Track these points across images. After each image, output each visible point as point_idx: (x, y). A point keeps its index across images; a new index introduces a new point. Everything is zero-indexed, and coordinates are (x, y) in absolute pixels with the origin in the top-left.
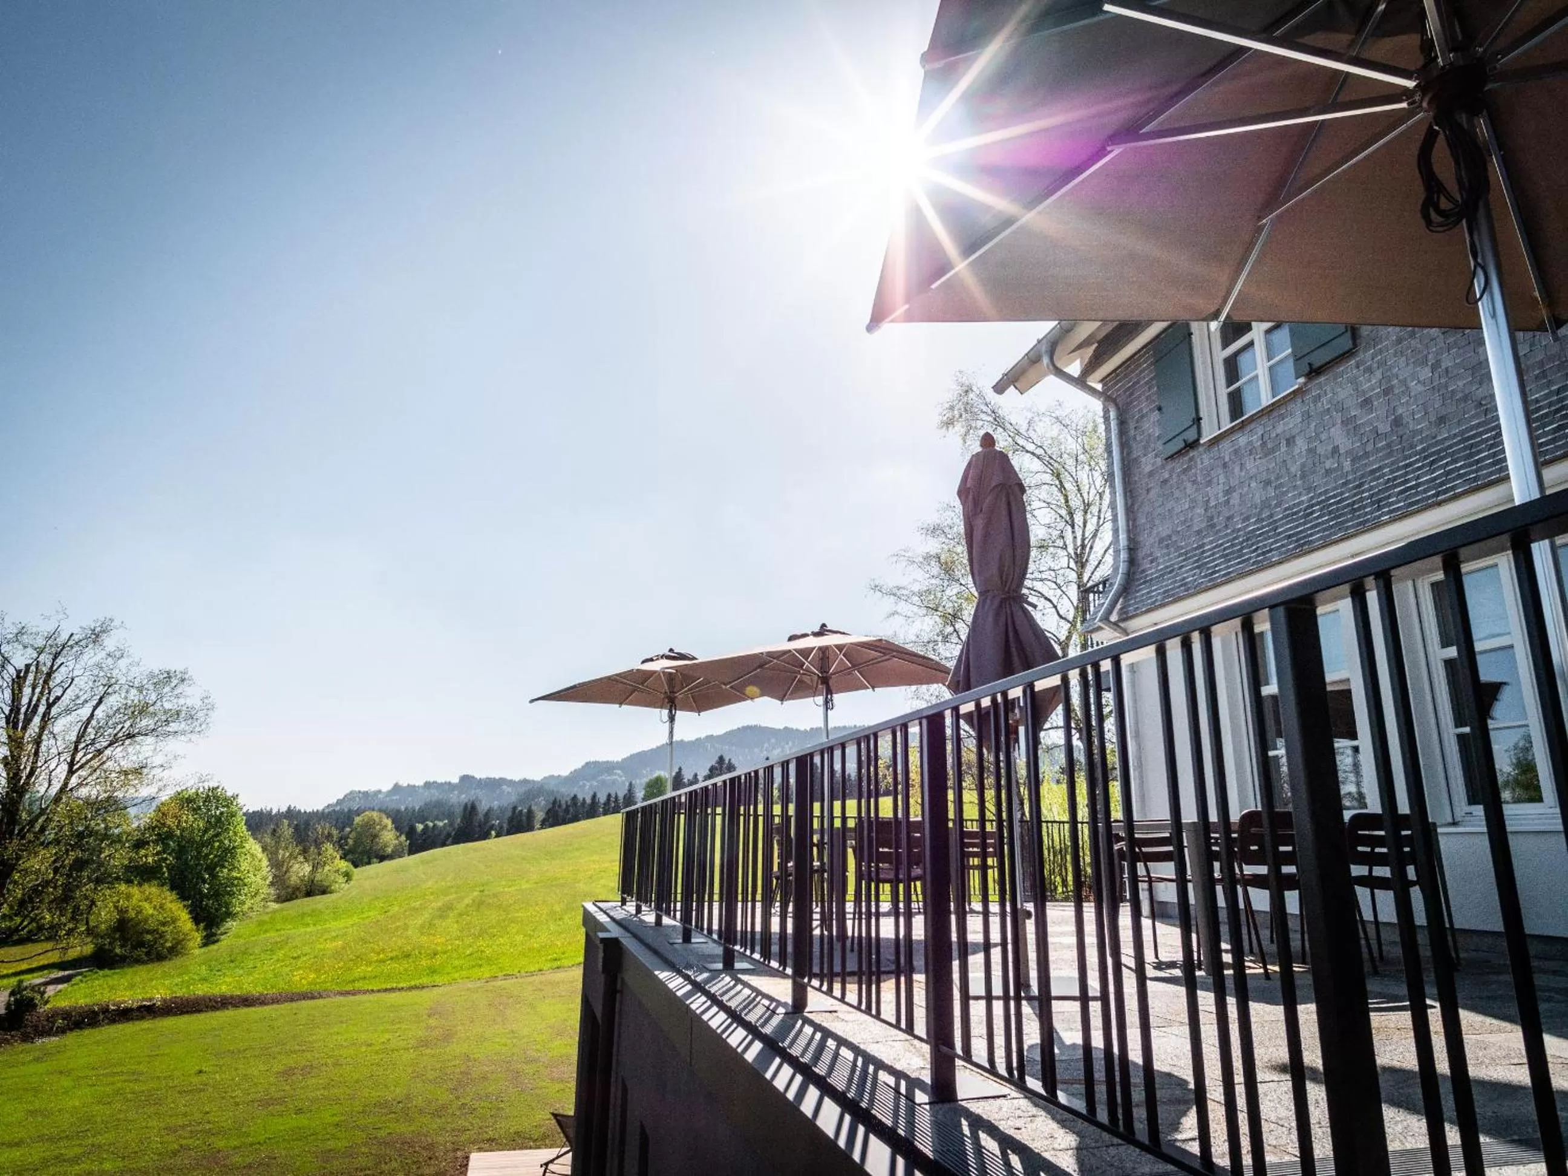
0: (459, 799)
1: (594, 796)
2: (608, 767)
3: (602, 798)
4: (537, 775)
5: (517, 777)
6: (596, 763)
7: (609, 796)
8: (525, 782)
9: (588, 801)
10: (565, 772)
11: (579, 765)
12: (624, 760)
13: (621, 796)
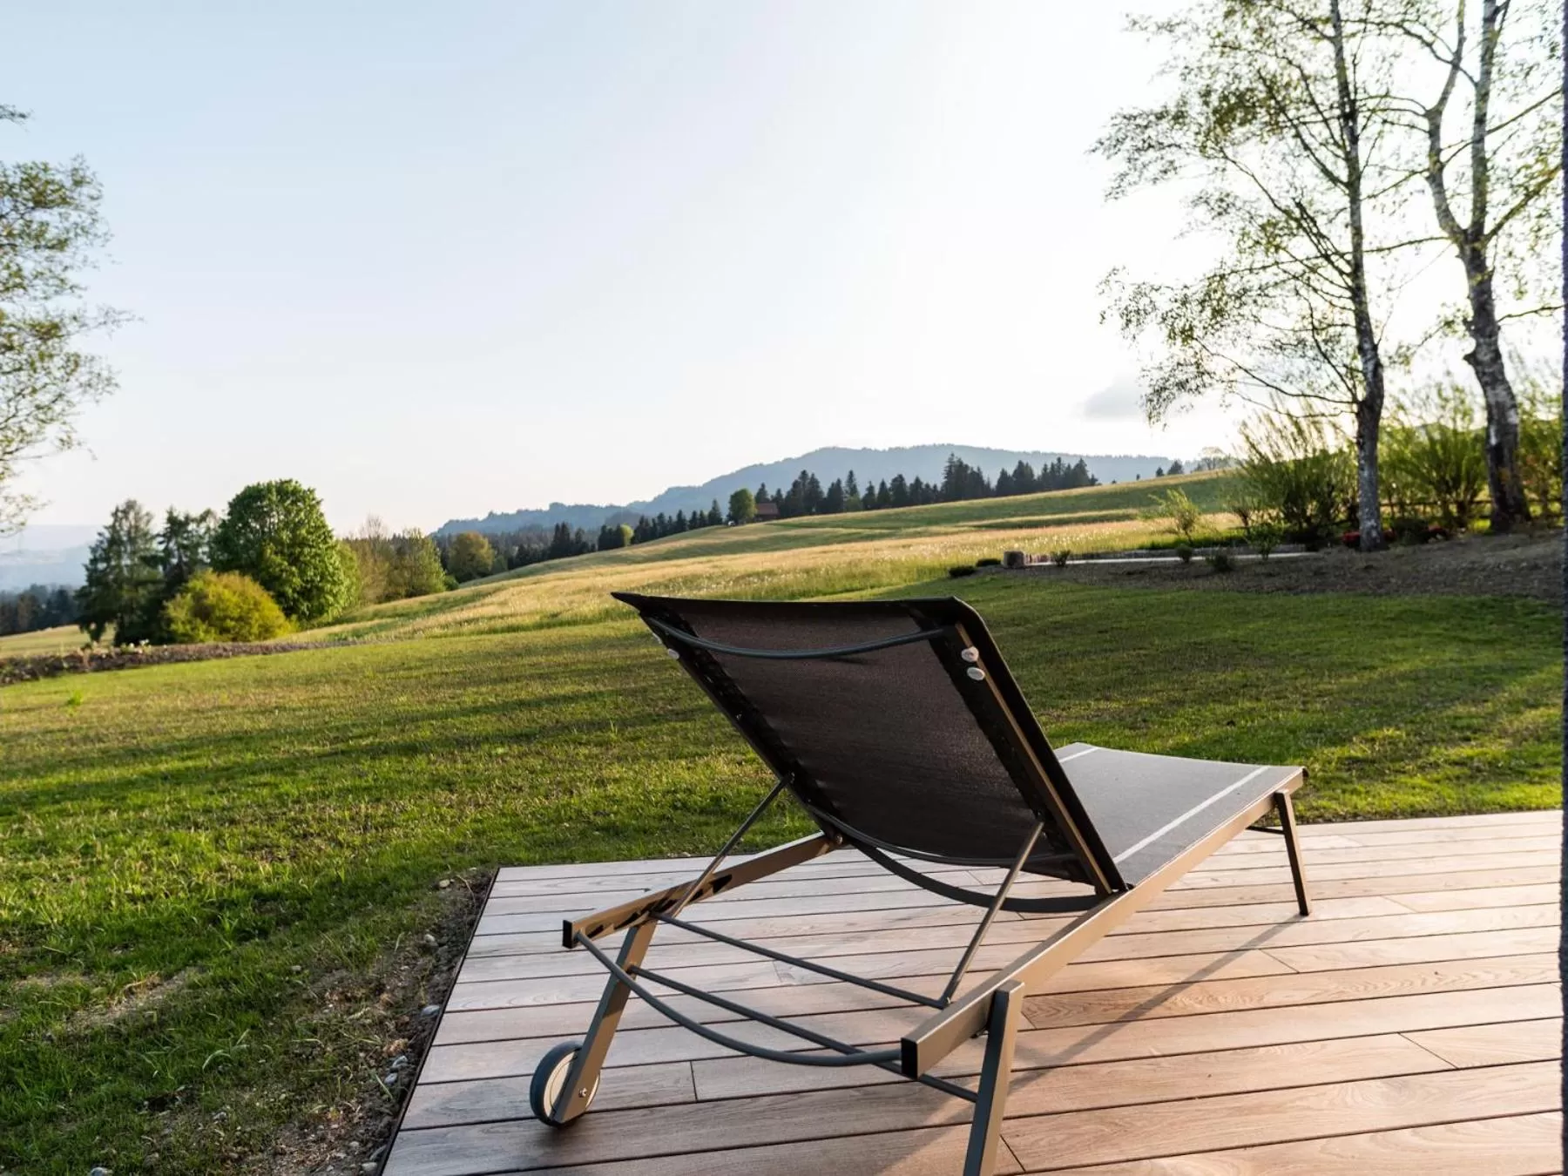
0: (549, 525)
1: (680, 515)
2: (690, 492)
3: (688, 516)
4: (623, 502)
5: (604, 504)
6: (678, 489)
7: (694, 513)
8: (611, 507)
9: (675, 518)
10: (649, 499)
11: (662, 491)
12: (705, 485)
13: (706, 513)
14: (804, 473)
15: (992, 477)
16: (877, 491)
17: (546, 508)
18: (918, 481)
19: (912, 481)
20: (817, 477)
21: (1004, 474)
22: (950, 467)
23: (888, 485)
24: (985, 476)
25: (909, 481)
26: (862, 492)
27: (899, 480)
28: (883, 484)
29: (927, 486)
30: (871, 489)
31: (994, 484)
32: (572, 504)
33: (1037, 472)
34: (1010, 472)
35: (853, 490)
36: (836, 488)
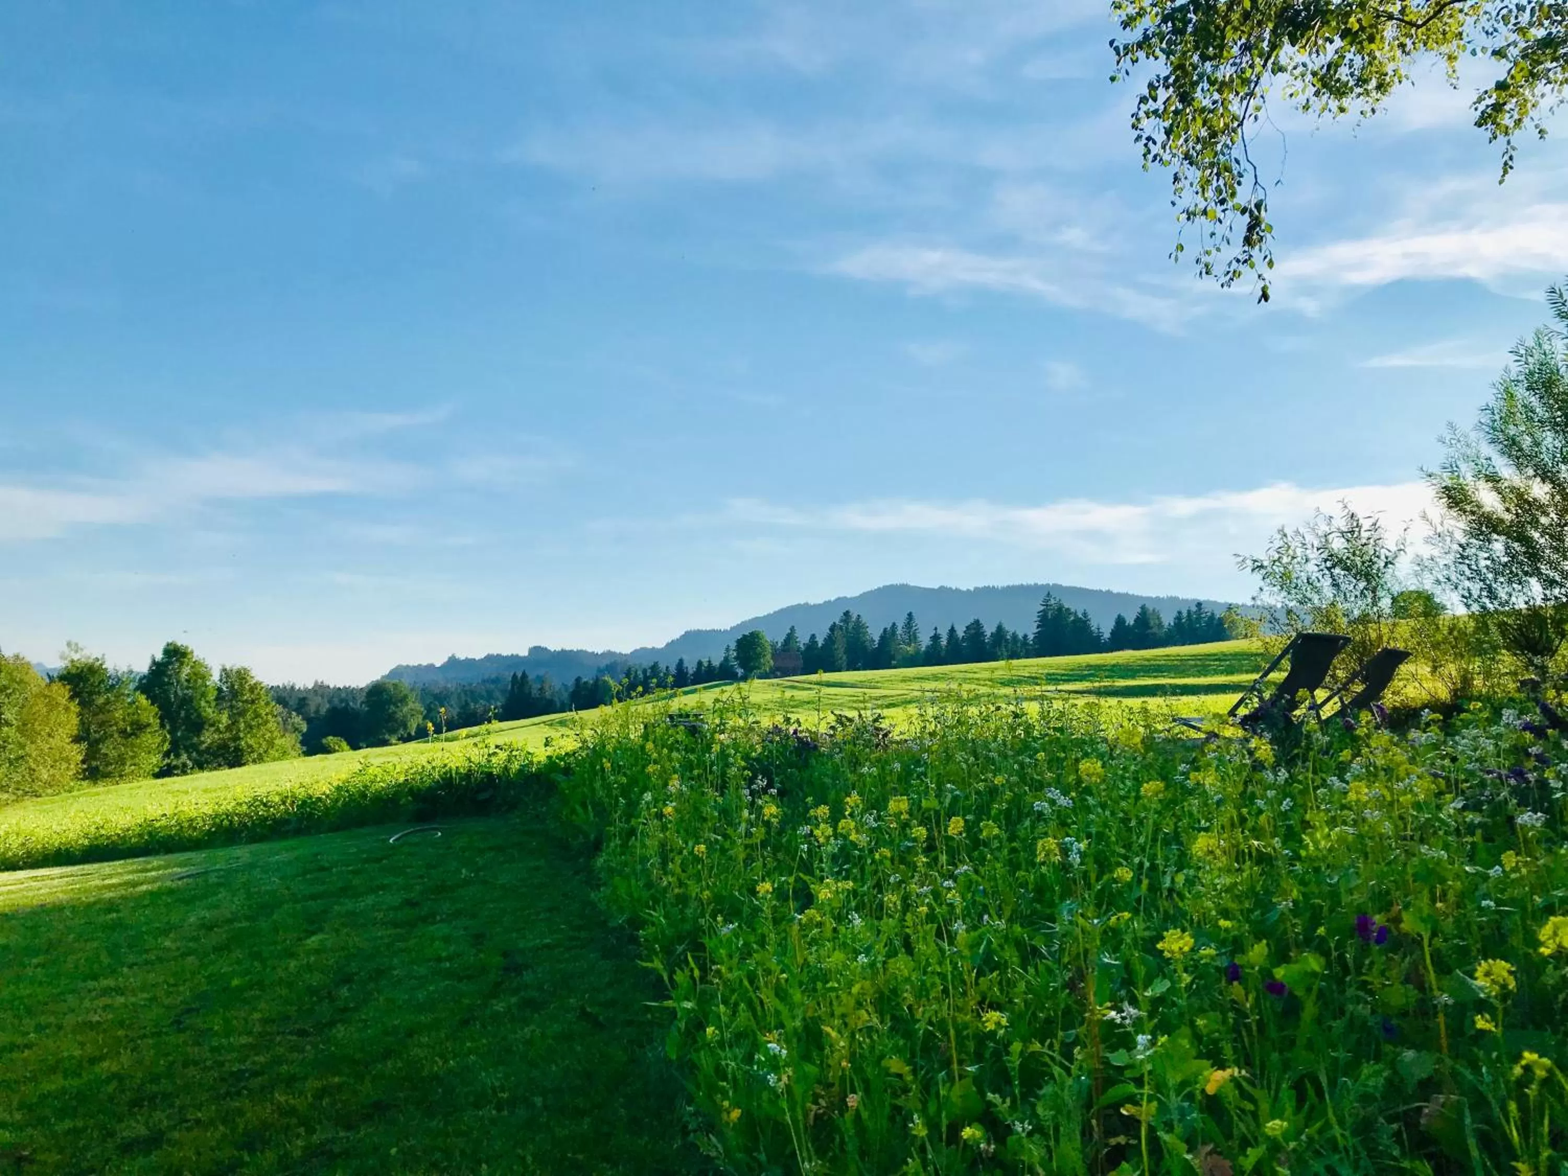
10: (661, 645)
13: (716, 663)
14: (847, 614)
15: (1104, 626)
16: (944, 642)
17: (524, 653)
18: (1000, 628)
19: (994, 630)
20: (864, 619)
21: (1120, 621)
22: (1044, 612)
23: (960, 633)
24: (1094, 625)
25: (989, 630)
26: (925, 641)
27: (976, 626)
28: (952, 631)
29: (1015, 636)
30: (936, 638)
31: (1107, 635)
32: (559, 649)
33: (1168, 620)
34: (1130, 620)
35: (912, 637)
36: (888, 636)
